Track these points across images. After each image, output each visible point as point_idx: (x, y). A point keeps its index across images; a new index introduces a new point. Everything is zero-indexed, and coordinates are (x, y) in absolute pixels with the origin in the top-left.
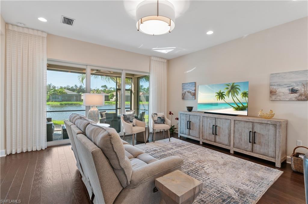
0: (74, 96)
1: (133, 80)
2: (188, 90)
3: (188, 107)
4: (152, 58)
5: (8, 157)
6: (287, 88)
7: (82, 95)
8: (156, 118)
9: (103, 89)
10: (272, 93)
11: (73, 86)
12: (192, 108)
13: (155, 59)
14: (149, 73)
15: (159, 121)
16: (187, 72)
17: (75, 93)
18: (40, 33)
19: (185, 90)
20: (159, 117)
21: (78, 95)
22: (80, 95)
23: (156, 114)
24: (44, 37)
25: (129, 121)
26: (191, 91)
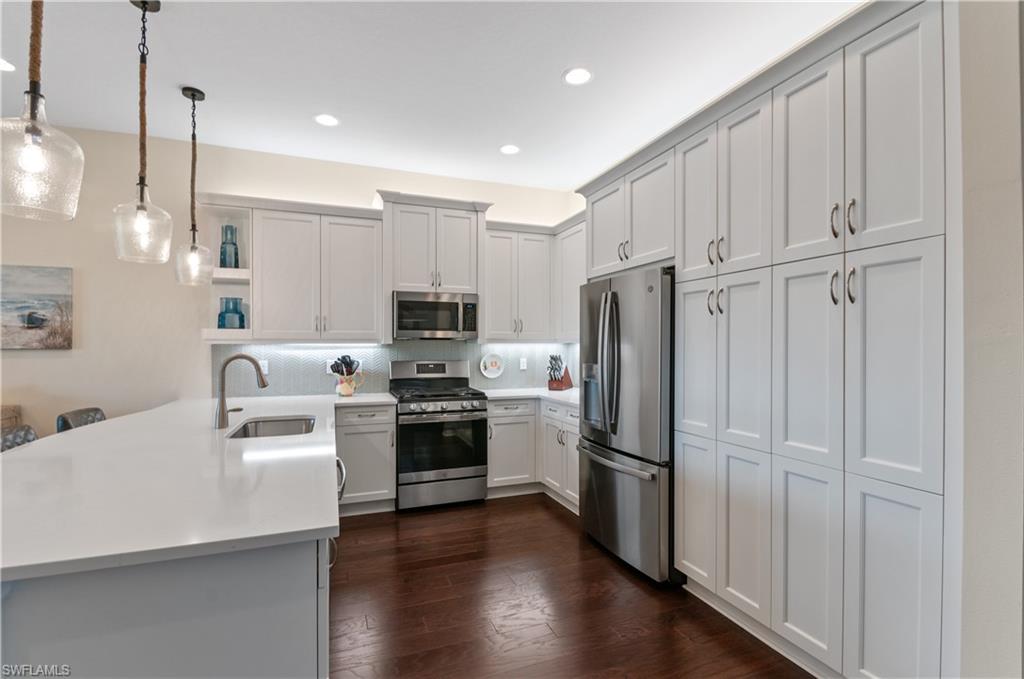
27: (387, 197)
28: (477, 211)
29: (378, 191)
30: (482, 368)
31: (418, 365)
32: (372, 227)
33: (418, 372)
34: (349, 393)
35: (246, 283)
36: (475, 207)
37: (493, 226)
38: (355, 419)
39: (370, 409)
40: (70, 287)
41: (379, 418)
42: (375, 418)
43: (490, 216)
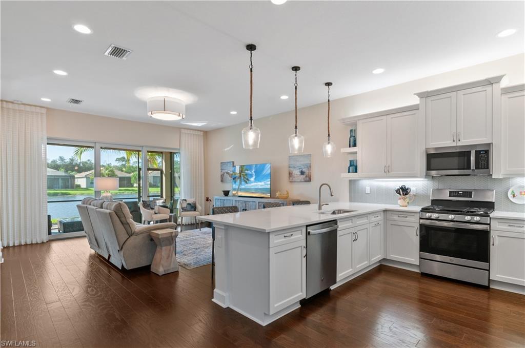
0: (60, 179)
1: (164, 155)
2: (226, 171)
3: (223, 191)
4: (183, 131)
5: (5, 249)
6: (298, 170)
7: (76, 176)
8: (185, 205)
9: (118, 164)
10: (290, 174)
11: (55, 159)
12: (228, 192)
13: (186, 131)
14: (179, 149)
15: (189, 207)
16: (226, 150)
17: (61, 173)
18: (38, 109)
19: (224, 171)
20: (188, 204)
21: (68, 177)
22: (73, 177)
23: (185, 200)
24: (43, 114)
25: (149, 208)
26: (229, 172)
27: (422, 95)
28: (492, 84)
29: (415, 94)
30: (510, 196)
31: (450, 192)
32: (415, 114)
33: (450, 196)
34: (405, 205)
35: (356, 153)
36: (490, 82)
37: (507, 91)
38: (396, 217)
39: (404, 213)
40: (310, 161)
41: (410, 219)
42: (407, 218)
43: (504, 83)
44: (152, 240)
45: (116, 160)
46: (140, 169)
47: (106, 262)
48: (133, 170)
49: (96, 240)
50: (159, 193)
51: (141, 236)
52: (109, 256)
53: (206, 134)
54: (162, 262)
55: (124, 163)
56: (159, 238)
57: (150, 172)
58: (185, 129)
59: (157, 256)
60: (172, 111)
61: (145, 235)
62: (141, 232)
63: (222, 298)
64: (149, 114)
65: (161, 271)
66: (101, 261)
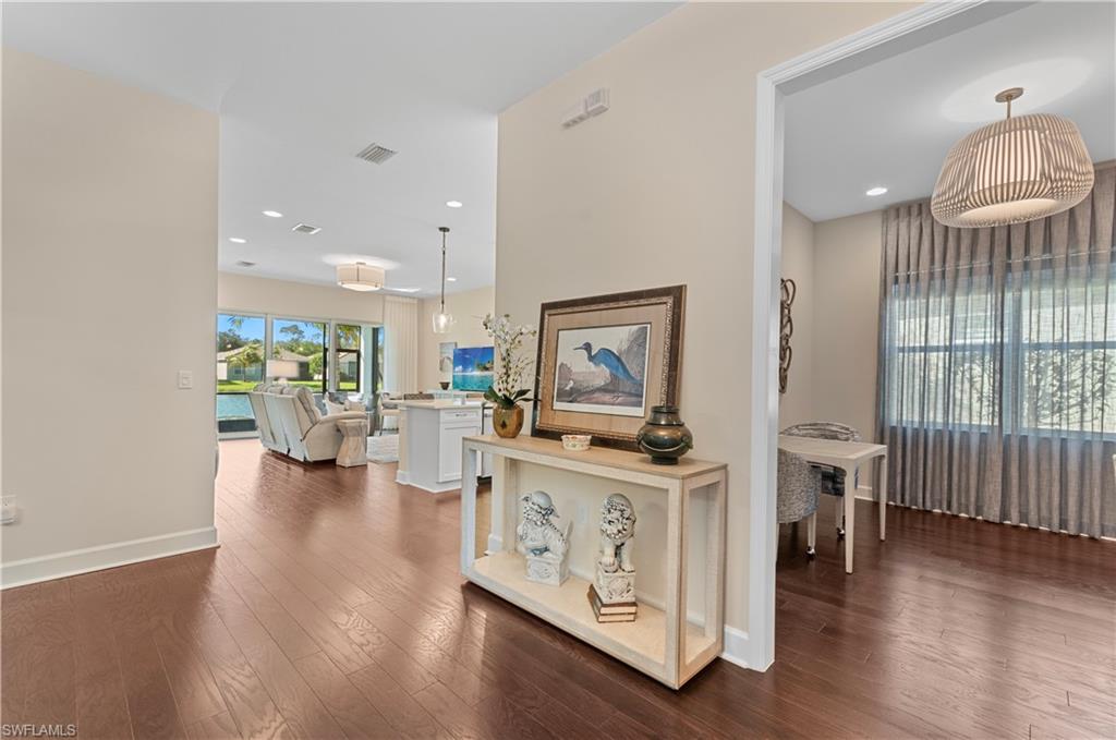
2: (447, 355)
3: (441, 382)
4: (388, 298)
12: (448, 384)
13: (392, 300)
14: (382, 324)
19: (444, 355)
26: (450, 356)
44: (338, 430)
45: (282, 331)
46: (326, 350)
47: (285, 458)
48: (312, 349)
49: (272, 434)
50: (355, 387)
51: (326, 425)
52: (289, 451)
53: (422, 302)
54: (349, 453)
55: (296, 336)
56: (346, 428)
57: (342, 354)
58: (392, 295)
59: (344, 447)
60: (367, 282)
61: (331, 424)
62: (327, 421)
63: (404, 477)
64: (340, 284)
65: (347, 462)
66: (277, 458)
